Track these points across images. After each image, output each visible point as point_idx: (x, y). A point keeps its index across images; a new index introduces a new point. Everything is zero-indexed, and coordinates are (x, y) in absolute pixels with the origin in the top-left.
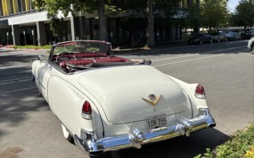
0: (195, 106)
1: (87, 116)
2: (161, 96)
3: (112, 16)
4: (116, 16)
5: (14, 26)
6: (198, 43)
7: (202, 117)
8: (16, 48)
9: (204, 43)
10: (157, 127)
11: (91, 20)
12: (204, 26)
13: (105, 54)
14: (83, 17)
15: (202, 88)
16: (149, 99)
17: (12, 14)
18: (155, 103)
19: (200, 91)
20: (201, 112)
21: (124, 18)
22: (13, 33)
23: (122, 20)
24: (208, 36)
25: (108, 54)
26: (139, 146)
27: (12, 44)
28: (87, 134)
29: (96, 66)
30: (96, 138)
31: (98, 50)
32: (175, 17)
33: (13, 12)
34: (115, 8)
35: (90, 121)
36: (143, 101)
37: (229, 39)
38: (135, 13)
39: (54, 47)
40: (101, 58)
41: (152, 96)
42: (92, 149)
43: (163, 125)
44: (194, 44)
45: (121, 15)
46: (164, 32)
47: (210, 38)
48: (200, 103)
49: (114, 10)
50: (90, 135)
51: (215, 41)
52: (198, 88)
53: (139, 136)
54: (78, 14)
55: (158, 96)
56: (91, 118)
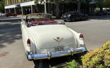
0: (79, 43)
1: (29, 45)
2: (62, 38)
3: (62, 3)
4: (64, 3)
5: (23, 7)
6: (101, 15)
7: (81, 48)
8: (23, 16)
9: (104, 15)
10: (59, 51)
11: (53, 4)
12: (105, 7)
13: (50, 19)
14: (50, 3)
15: (82, 35)
16: (56, 39)
17: (22, 2)
18: (59, 41)
19: (81, 36)
20: (81, 46)
21: (67, 4)
22: (22, 10)
24: (106, 12)
25: (51, 19)
26: (49, 58)
27: (22, 14)
28: (28, 52)
29: (40, 24)
30: (32, 54)
31: (55, 17)
32: (91, 3)
33: (22, 1)
35: (29, 47)
36: (54, 40)
38: (73, 2)
39: (28, 16)
40: (48, 21)
41: (58, 38)
42: (30, 58)
43: (62, 50)
44: (98, 15)
45: (66, 2)
46: (86, 10)
48: (81, 42)
50: (29, 53)
51: (109, 14)
52: (80, 35)
53: (49, 54)
54: (48, 2)
55: (61, 38)
56: (30, 46)
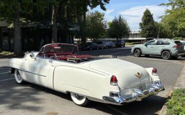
0: (153, 80)
1: (114, 84)
4: (25, 26)
6: (89, 50)
9: (93, 49)
12: (91, 37)
19: (155, 71)
20: (156, 83)
21: (32, 28)
23: (31, 30)
32: (71, 29)
34: (24, 20)
35: (116, 86)
36: (135, 76)
37: (109, 47)
44: (84, 50)
45: (30, 25)
47: (97, 46)
49: (24, 21)
51: (100, 48)
53: (142, 94)
